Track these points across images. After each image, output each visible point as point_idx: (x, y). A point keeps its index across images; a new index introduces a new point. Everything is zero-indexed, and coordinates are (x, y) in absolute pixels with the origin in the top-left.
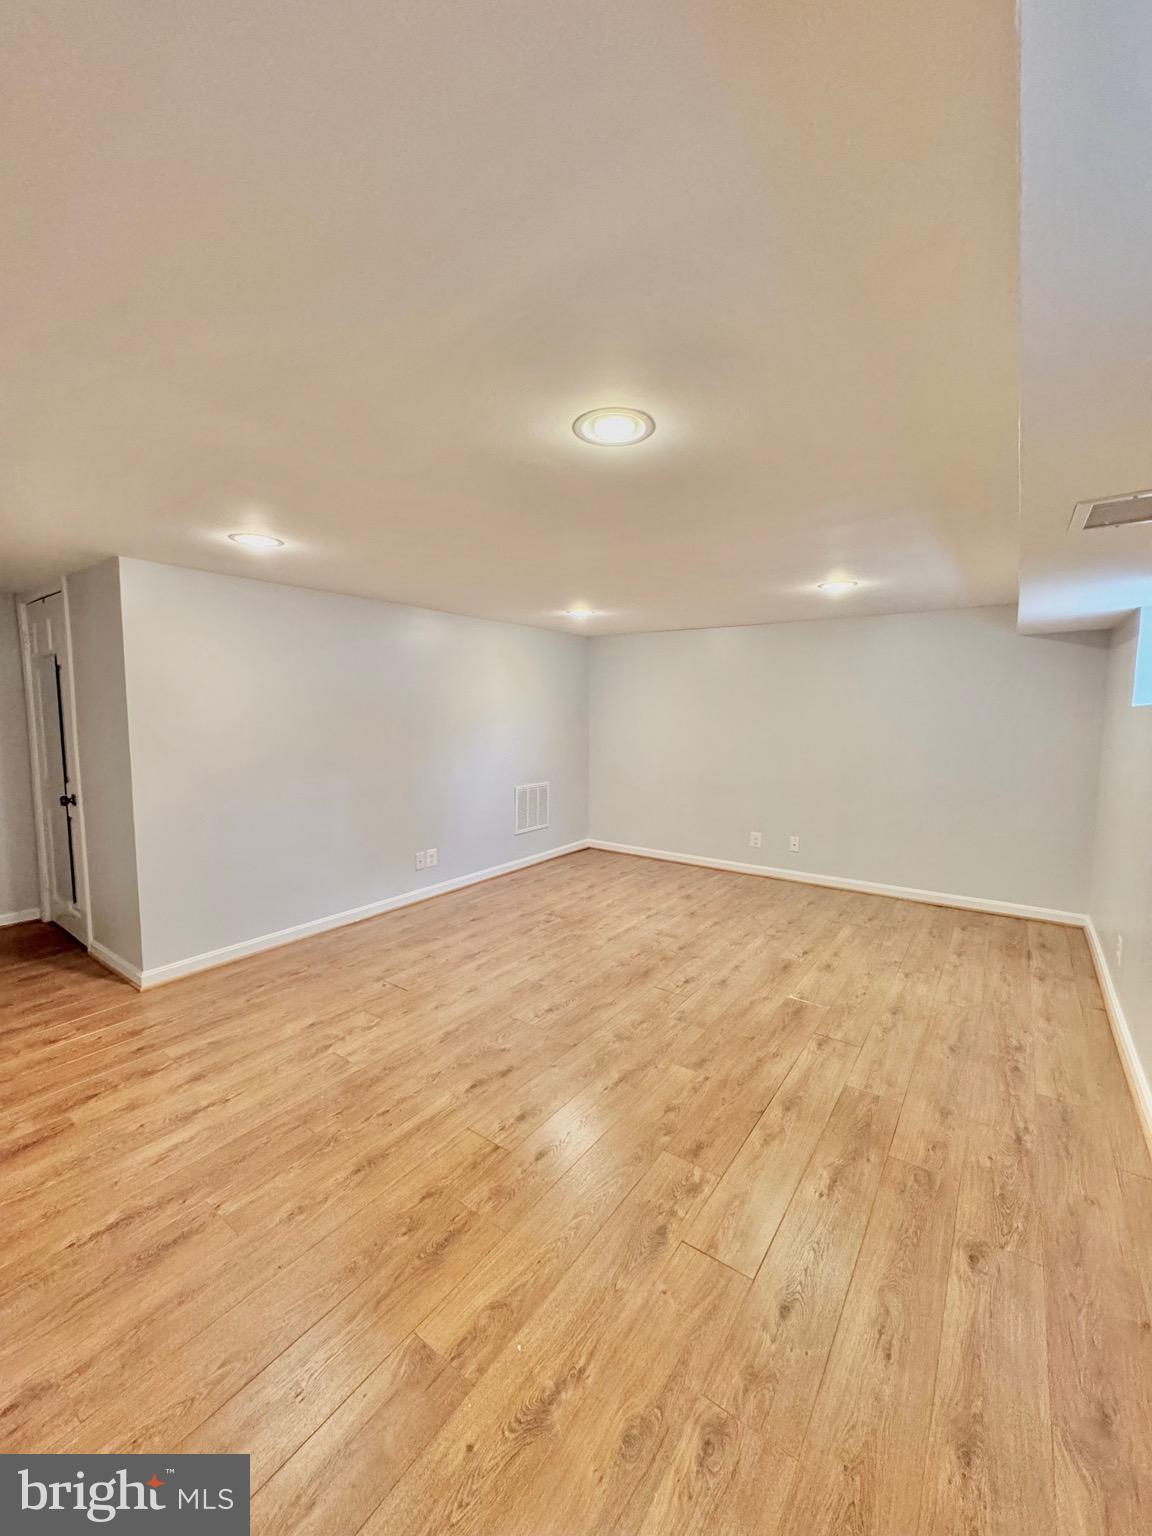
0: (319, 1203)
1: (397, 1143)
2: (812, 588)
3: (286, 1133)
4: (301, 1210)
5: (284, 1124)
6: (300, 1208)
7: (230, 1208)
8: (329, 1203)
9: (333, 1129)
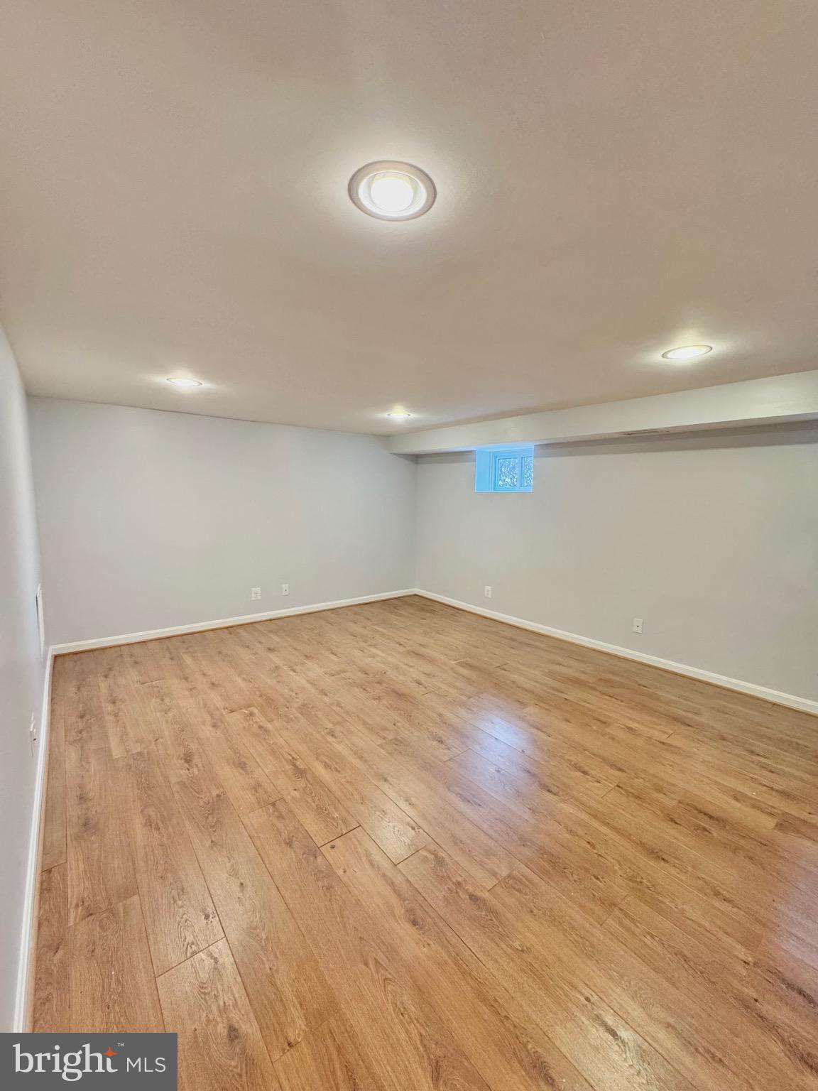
0: (705, 882)
1: (628, 837)
2: (384, 415)
3: (633, 920)
4: (717, 894)
5: (621, 924)
6: (715, 895)
7: (741, 952)
8: (703, 876)
9: (620, 881)
